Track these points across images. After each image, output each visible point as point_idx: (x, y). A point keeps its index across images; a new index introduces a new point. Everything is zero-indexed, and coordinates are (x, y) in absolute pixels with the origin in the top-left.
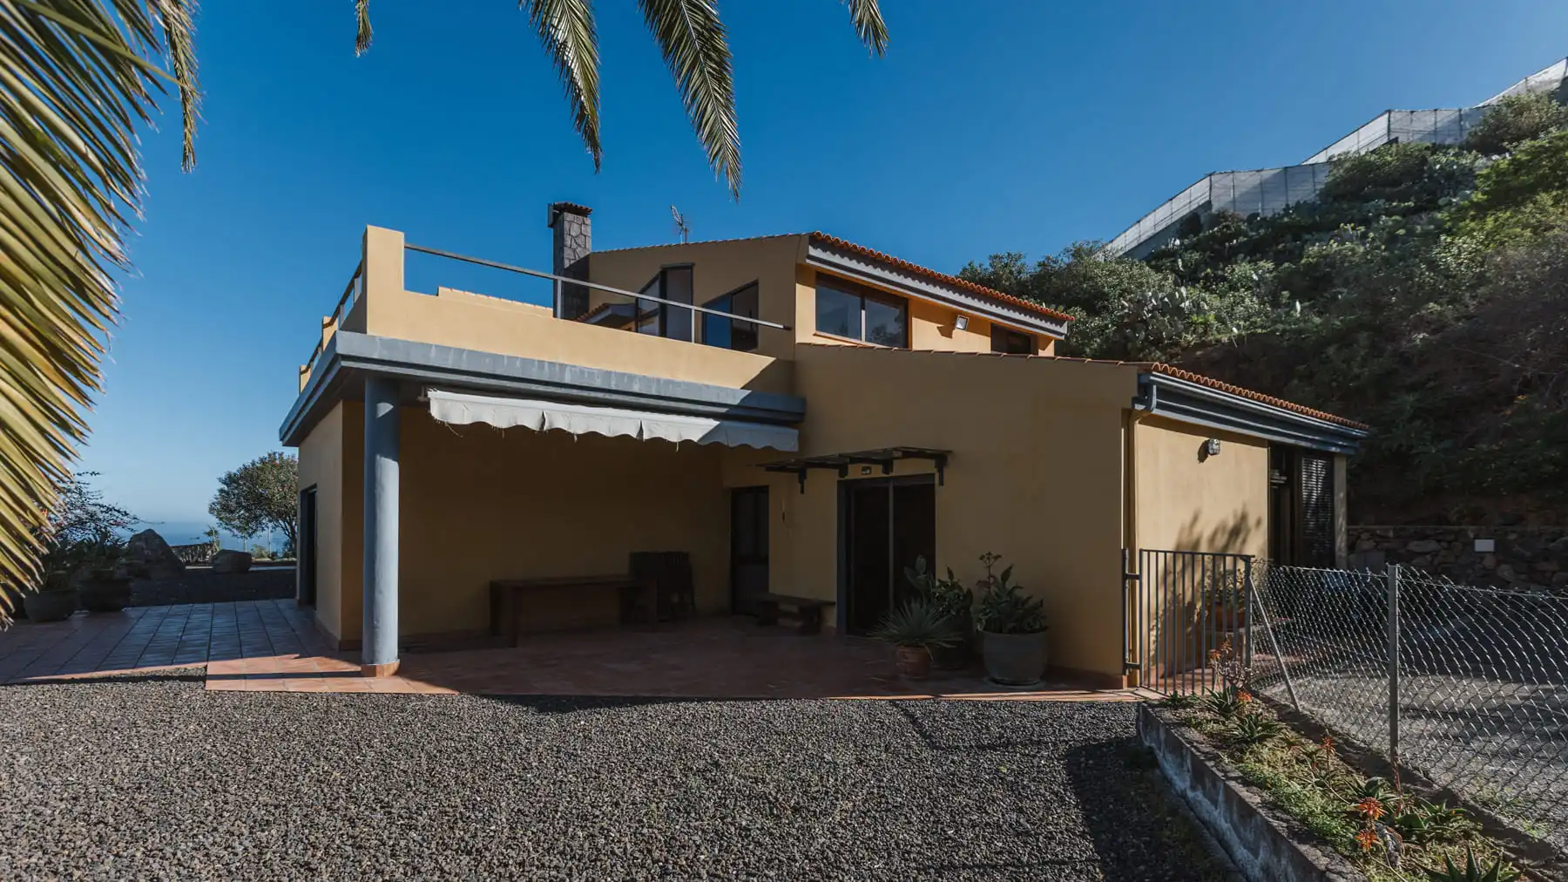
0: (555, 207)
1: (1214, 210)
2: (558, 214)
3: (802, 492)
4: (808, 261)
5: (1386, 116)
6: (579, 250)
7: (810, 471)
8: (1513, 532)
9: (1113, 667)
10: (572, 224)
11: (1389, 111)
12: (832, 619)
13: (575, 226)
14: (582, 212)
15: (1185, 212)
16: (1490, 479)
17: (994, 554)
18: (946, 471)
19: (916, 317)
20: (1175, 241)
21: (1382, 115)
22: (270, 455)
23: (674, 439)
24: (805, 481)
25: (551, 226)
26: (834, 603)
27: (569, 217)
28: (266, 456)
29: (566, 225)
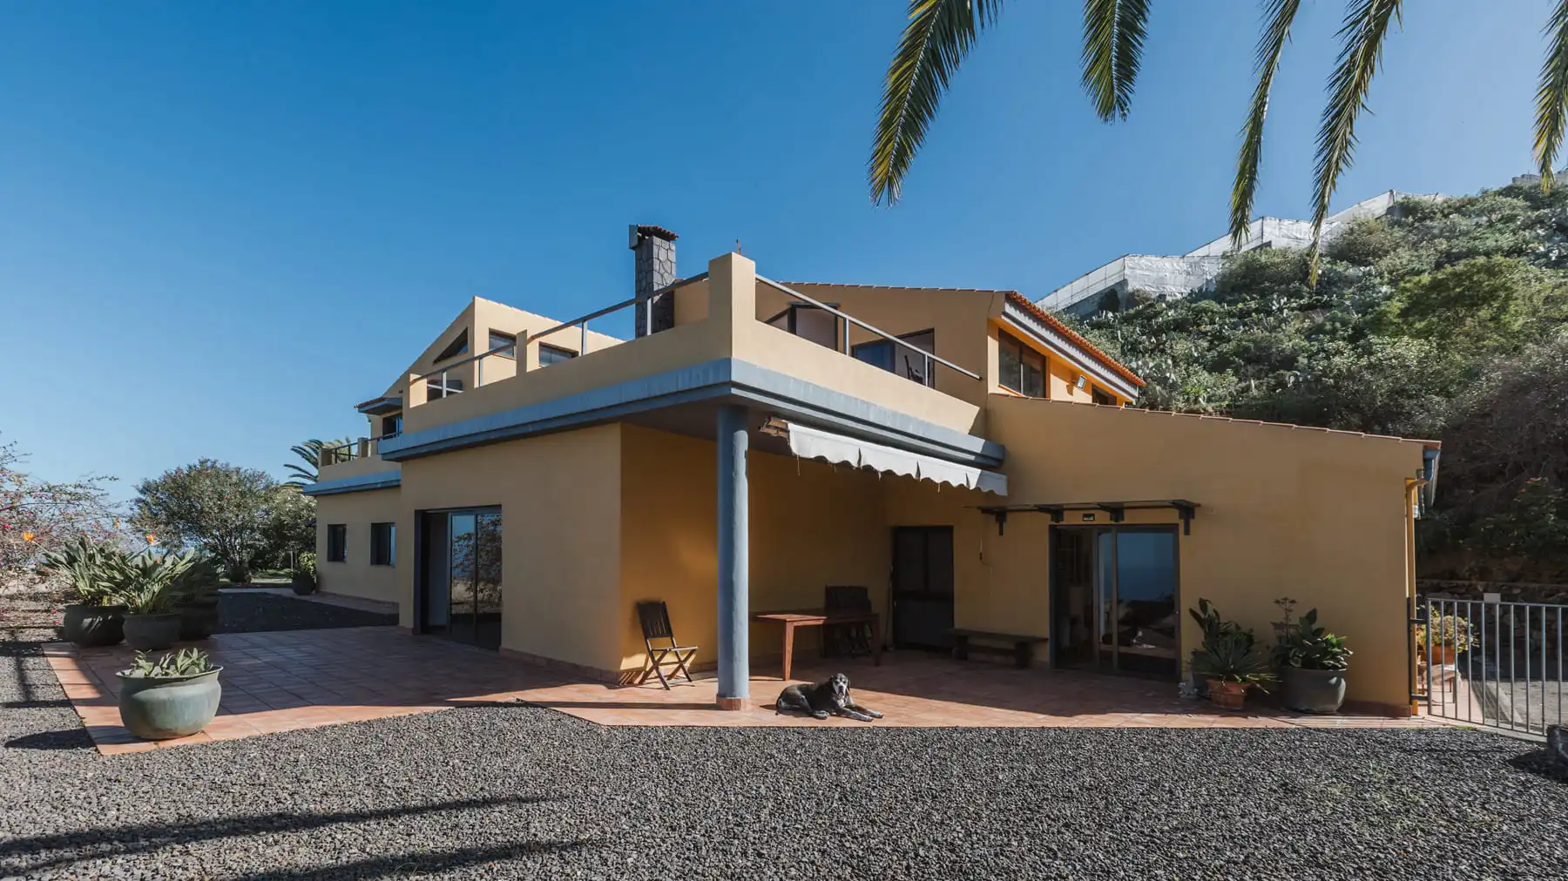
0: (640, 230)
1: (1130, 289)
2: (644, 239)
3: (1001, 533)
4: (1003, 317)
5: (1260, 221)
6: (666, 275)
7: (1009, 516)
8: (1517, 587)
9: (1400, 698)
10: (661, 250)
11: (1263, 218)
12: (1044, 654)
13: (663, 252)
14: (668, 237)
15: (1100, 287)
16: (1512, 545)
17: (1291, 598)
18: (1192, 522)
19: (1055, 375)
20: (1106, 314)
21: (1257, 220)
22: (202, 463)
23: (938, 480)
24: (1004, 525)
25: (633, 248)
26: (1046, 640)
27: (657, 240)
28: (197, 463)
29: (655, 249)
